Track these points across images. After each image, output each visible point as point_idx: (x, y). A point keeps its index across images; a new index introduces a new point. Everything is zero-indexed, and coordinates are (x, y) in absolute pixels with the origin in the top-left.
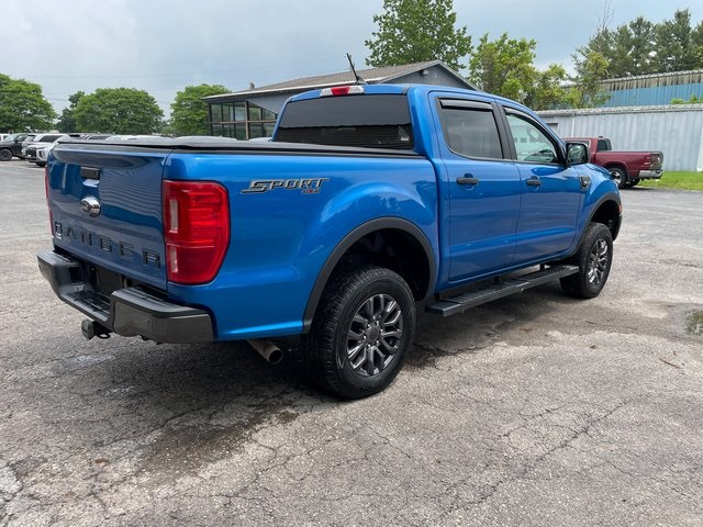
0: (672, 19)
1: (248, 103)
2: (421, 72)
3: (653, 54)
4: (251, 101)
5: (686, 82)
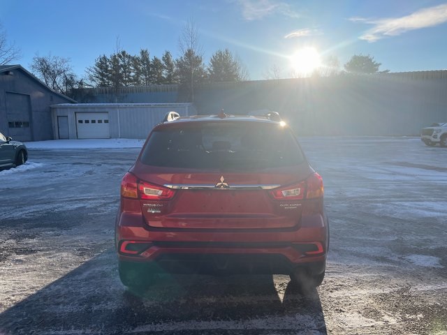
0: (139, 55)
2: (7, 73)
3: (132, 74)
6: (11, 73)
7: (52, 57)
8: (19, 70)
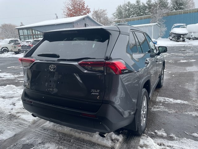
0: (135, 3)
1: (32, 29)
2: (84, 19)
4: (33, 29)
5: (143, 19)
6: (85, 19)
7: (100, 10)
8: (88, 17)
